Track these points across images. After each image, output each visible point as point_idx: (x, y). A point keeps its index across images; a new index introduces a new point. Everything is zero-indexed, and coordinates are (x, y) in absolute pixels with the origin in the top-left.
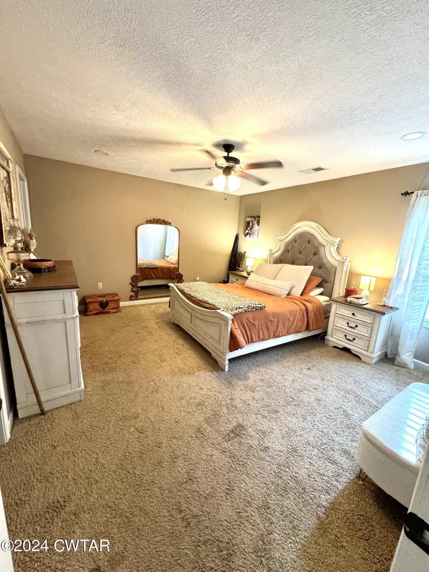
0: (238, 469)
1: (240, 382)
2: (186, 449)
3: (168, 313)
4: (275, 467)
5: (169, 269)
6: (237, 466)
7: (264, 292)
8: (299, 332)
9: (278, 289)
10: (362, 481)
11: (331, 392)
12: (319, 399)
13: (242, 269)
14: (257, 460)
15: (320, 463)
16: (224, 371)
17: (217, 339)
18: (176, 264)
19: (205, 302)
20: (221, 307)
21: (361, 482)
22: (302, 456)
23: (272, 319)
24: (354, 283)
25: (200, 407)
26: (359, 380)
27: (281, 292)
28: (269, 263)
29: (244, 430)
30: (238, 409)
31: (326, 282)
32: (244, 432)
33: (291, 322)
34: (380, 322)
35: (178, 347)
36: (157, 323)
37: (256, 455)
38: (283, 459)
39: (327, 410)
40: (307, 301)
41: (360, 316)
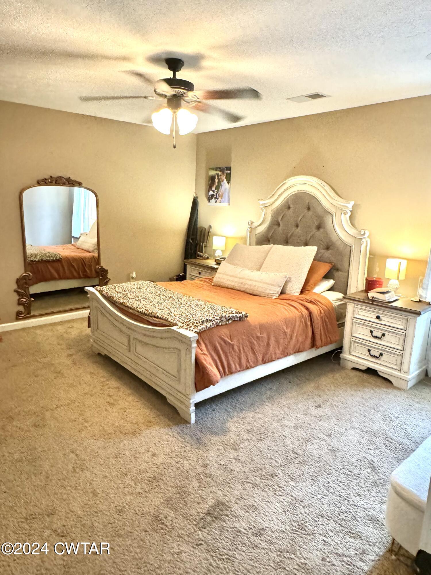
0: (221, 566)
1: (216, 438)
2: (138, 550)
3: (88, 336)
4: (275, 556)
5: (82, 262)
6: (219, 562)
7: (243, 292)
8: (301, 351)
9: (265, 286)
10: (395, 555)
11: (350, 437)
12: (335, 449)
13: (206, 255)
14: (249, 550)
15: (337, 539)
16: (190, 423)
17: (175, 372)
18: (93, 251)
19: (150, 315)
20: (178, 322)
21: (393, 557)
22: (313, 534)
23: (259, 335)
24: (377, 269)
25: (155, 484)
26: (390, 415)
27: (270, 290)
28: (250, 245)
29: (227, 510)
30: (214, 479)
31: (338, 270)
32: (226, 512)
33: (288, 336)
34: (415, 326)
35: (111, 394)
36: (70, 355)
37: (247, 543)
38: (286, 541)
39: (346, 464)
40: (311, 302)
41: (387, 319)
